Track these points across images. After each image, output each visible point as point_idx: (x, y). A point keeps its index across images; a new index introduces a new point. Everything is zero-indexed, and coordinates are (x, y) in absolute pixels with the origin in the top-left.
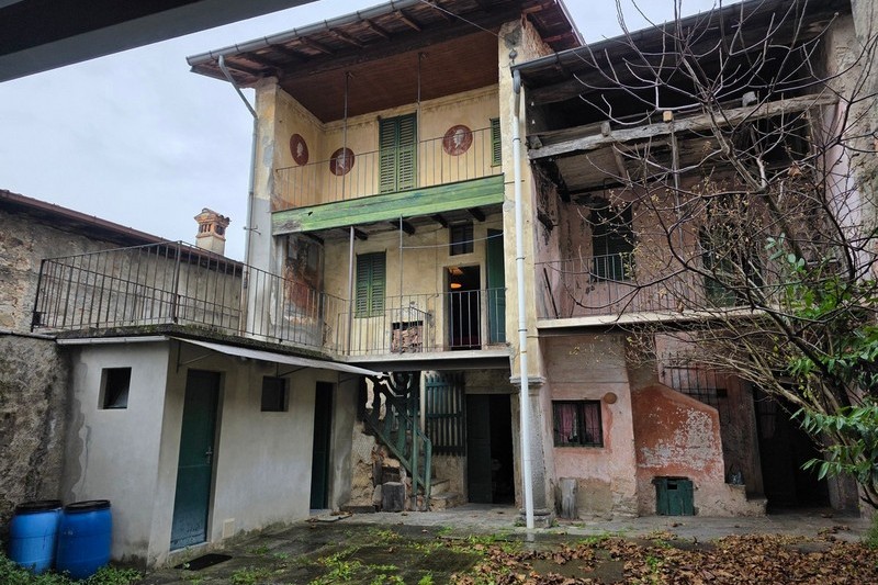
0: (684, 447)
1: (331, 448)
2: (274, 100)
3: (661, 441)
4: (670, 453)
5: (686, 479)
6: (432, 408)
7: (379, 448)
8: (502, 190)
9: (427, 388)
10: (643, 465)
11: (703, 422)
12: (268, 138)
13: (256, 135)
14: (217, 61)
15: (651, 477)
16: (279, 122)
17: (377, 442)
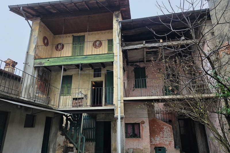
0: (163, 137)
1: (49, 140)
2: (39, 24)
3: (156, 136)
4: (159, 139)
5: (164, 147)
6: (85, 126)
7: (66, 140)
8: (113, 58)
9: (84, 119)
10: (152, 143)
11: (168, 130)
12: (35, 36)
13: (31, 34)
14: (20, 8)
15: (154, 147)
16: (40, 31)
17: (66, 138)
